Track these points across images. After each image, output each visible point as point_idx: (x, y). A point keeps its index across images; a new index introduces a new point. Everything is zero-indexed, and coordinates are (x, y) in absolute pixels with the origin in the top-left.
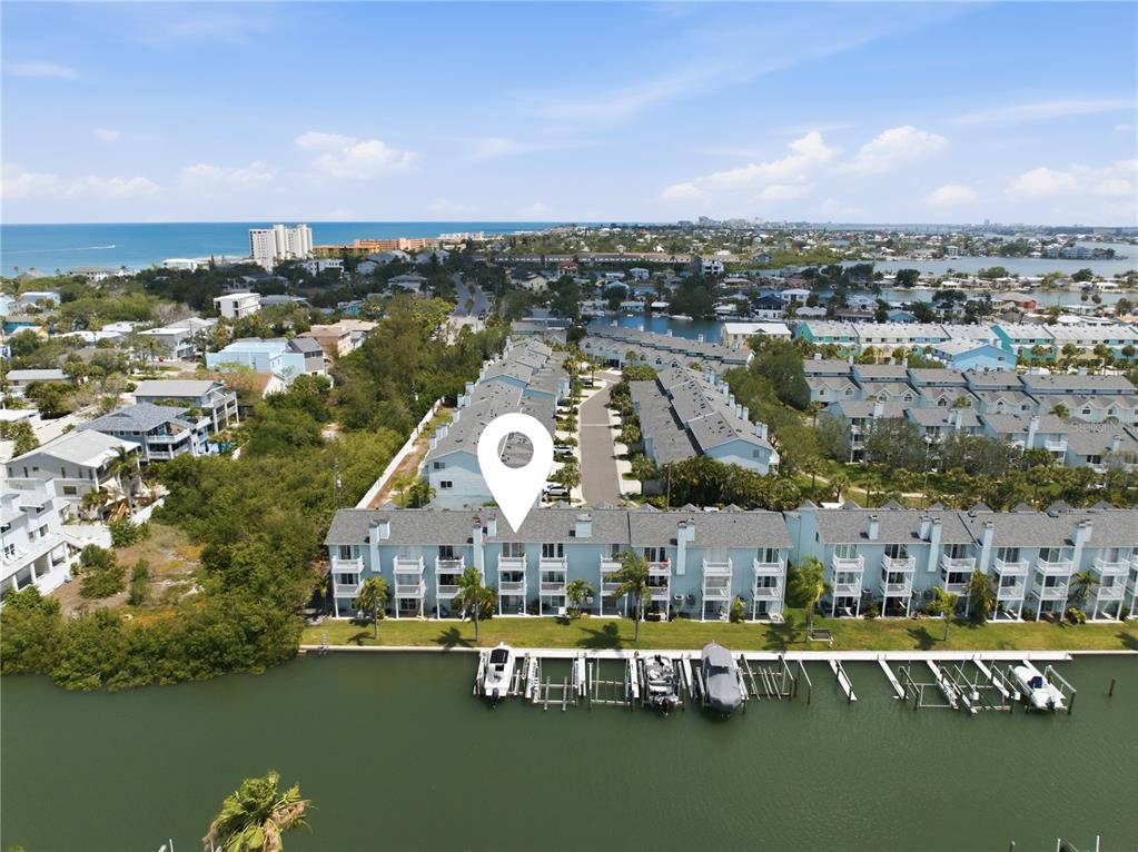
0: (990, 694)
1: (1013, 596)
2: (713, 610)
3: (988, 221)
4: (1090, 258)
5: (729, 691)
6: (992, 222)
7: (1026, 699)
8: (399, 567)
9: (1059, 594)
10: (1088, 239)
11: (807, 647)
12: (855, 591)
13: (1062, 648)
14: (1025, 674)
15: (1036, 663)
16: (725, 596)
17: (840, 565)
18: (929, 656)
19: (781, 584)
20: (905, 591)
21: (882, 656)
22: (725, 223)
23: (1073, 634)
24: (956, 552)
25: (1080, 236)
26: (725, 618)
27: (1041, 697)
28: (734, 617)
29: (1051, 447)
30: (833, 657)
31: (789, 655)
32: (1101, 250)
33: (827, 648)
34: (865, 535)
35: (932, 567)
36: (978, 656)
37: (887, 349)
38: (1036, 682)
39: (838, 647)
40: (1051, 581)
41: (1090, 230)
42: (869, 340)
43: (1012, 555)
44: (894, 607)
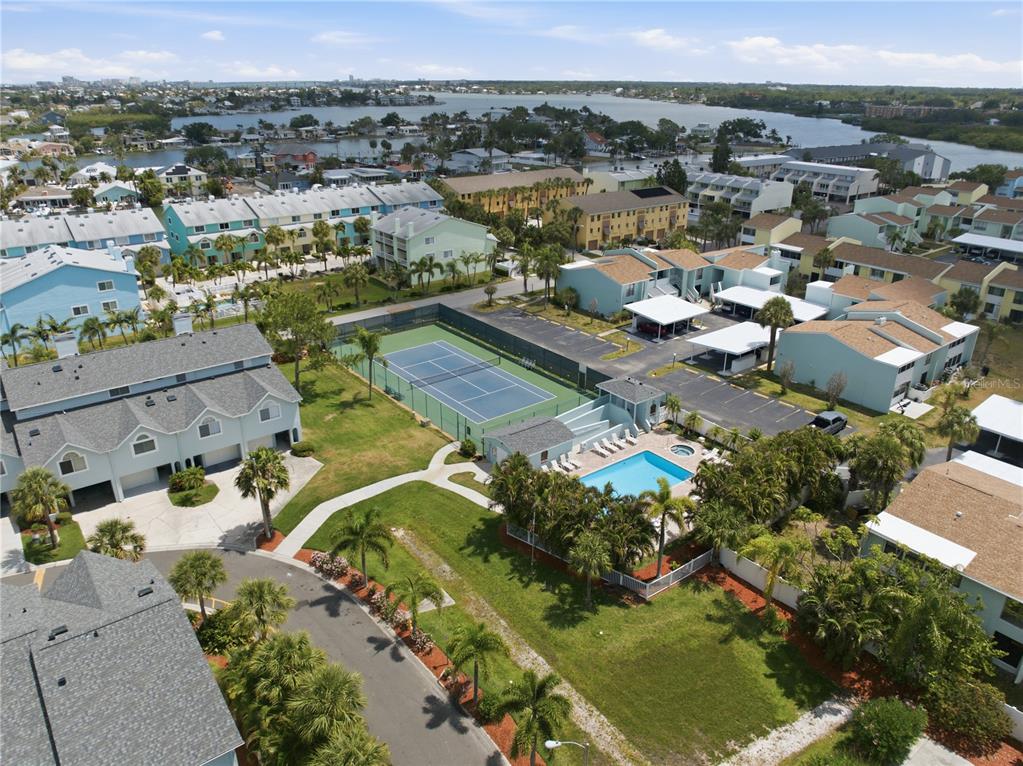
3: (351, 77)
4: (415, 105)
6: (355, 78)
10: (423, 89)
22: (95, 83)
25: (417, 87)
32: (424, 96)
41: (427, 83)
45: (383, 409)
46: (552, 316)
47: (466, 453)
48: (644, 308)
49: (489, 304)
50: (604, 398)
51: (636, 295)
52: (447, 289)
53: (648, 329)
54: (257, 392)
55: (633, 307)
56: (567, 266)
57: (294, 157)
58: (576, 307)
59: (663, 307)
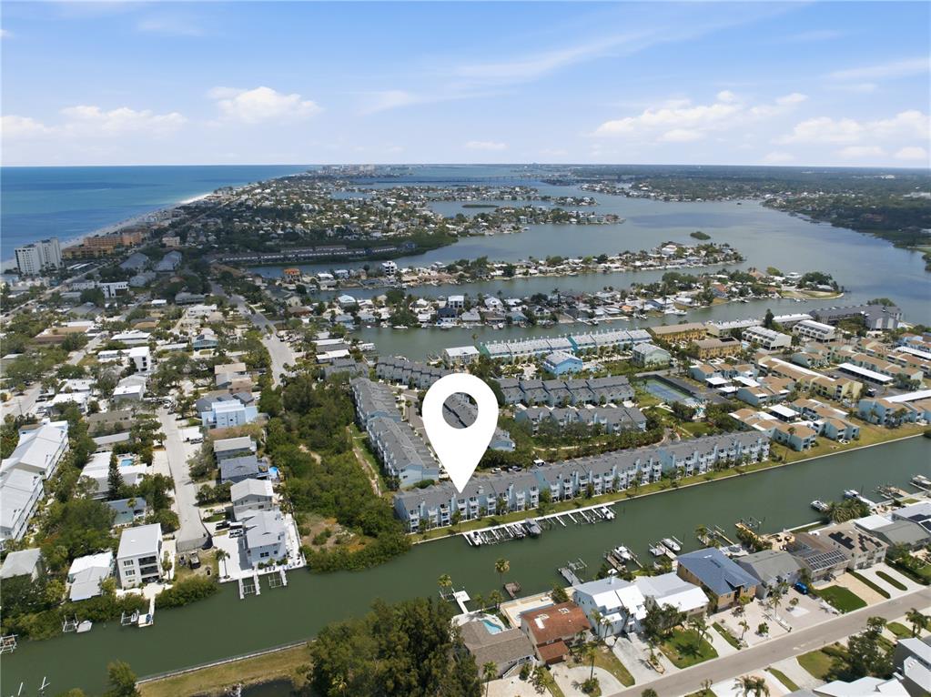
0: (597, 517)
1: (598, 488)
2: (520, 508)
5: (537, 530)
7: (606, 517)
8: (431, 513)
9: (610, 485)
11: (548, 514)
12: (557, 495)
13: (612, 501)
14: (604, 511)
15: (607, 507)
16: (523, 503)
17: (553, 488)
18: (580, 510)
19: (537, 497)
20: (570, 492)
21: (569, 512)
23: (615, 497)
24: (583, 478)
26: (523, 510)
27: (609, 516)
28: (526, 509)
29: (602, 422)
30: (556, 515)
31: (546, 517)
32: (611, 216)
33: (554, 513)
34: (558, 477)
35: (577, 483)
36: (592, 508)
37: (524, 356)
38: (607, 512)
39: (557, 512)
40: (608, 482)
42: (529, 351)
43: (597, 477)
44: (568, 497)
45: (647, 395)
46: (686, 379)
47: (666, 404)
48: (709, 380)
49: (668, 375)
50: (694, 397)
51: (710, 376)
52: (656, 370)
53: (711, 386)
54: (620, 390)
55: (708, 380)
56: (692, 367)
57: (573, 298)
58: (693, 378)
59: (716, 380)
